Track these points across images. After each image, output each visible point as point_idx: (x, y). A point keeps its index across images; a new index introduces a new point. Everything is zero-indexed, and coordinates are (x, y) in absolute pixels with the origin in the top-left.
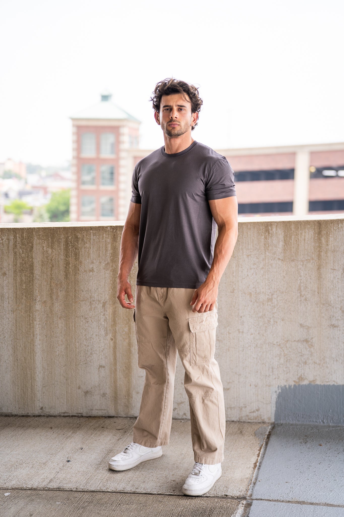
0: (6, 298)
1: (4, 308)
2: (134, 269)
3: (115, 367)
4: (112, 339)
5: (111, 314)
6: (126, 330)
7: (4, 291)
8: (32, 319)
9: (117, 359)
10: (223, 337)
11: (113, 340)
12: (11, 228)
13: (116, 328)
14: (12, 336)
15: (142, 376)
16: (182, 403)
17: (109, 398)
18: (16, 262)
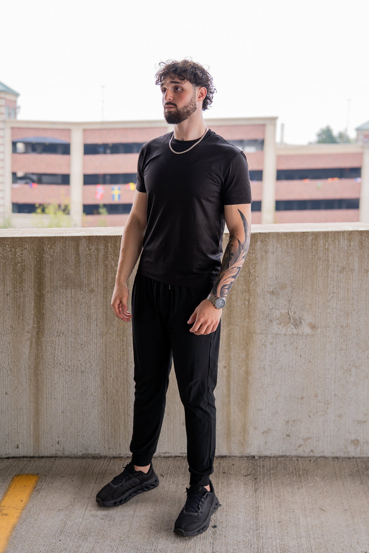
0: (94, 319)
1: (91, 332)
2: (254, 285)
3: (229, 399)
4: (225, 367)
5: (224, 337)
6: (242, 356)
7: (92, 311)
8: (125, 344)
9: (231, 389)
10: (361, 362)
11: (227, 368)
12: (101, 236)
13: (231, 354)
14: (101, 364)
15: (262, 408)
16: (309, 439)
17: (220, 435)
18: (107, 277)
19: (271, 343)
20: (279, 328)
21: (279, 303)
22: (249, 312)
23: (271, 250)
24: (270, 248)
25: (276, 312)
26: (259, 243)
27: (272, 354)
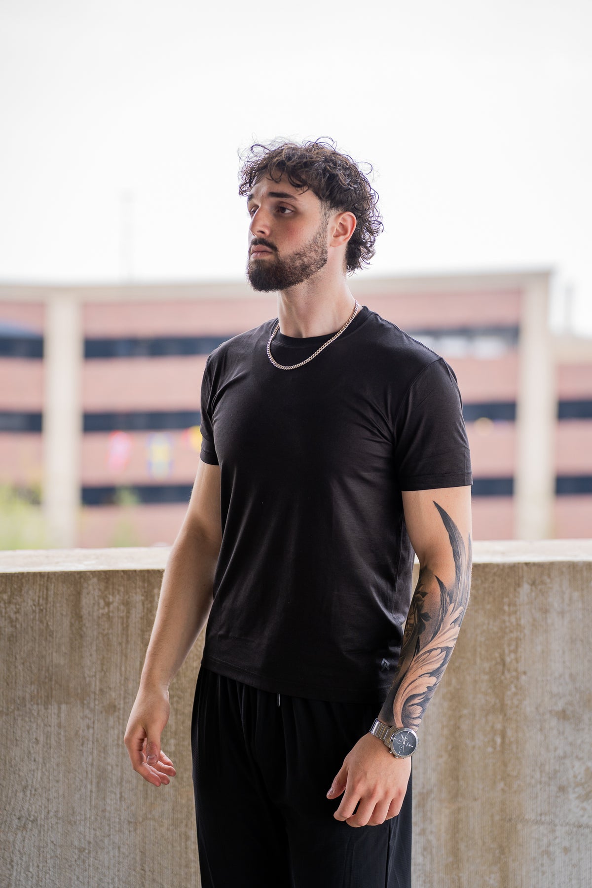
0: (114, 781)
2: (515, 694)
6: (492, 882)
7: (109, 760)
12: (135, 571)
13: (461, 875)
19: (566, 850)
20: (584, 809)
21: (582, 742)
22: (505, 765)
23: (556, 605)
24: (554, 601)
25: (573, 767)
26: (526, 588)
27: (570, 880)
